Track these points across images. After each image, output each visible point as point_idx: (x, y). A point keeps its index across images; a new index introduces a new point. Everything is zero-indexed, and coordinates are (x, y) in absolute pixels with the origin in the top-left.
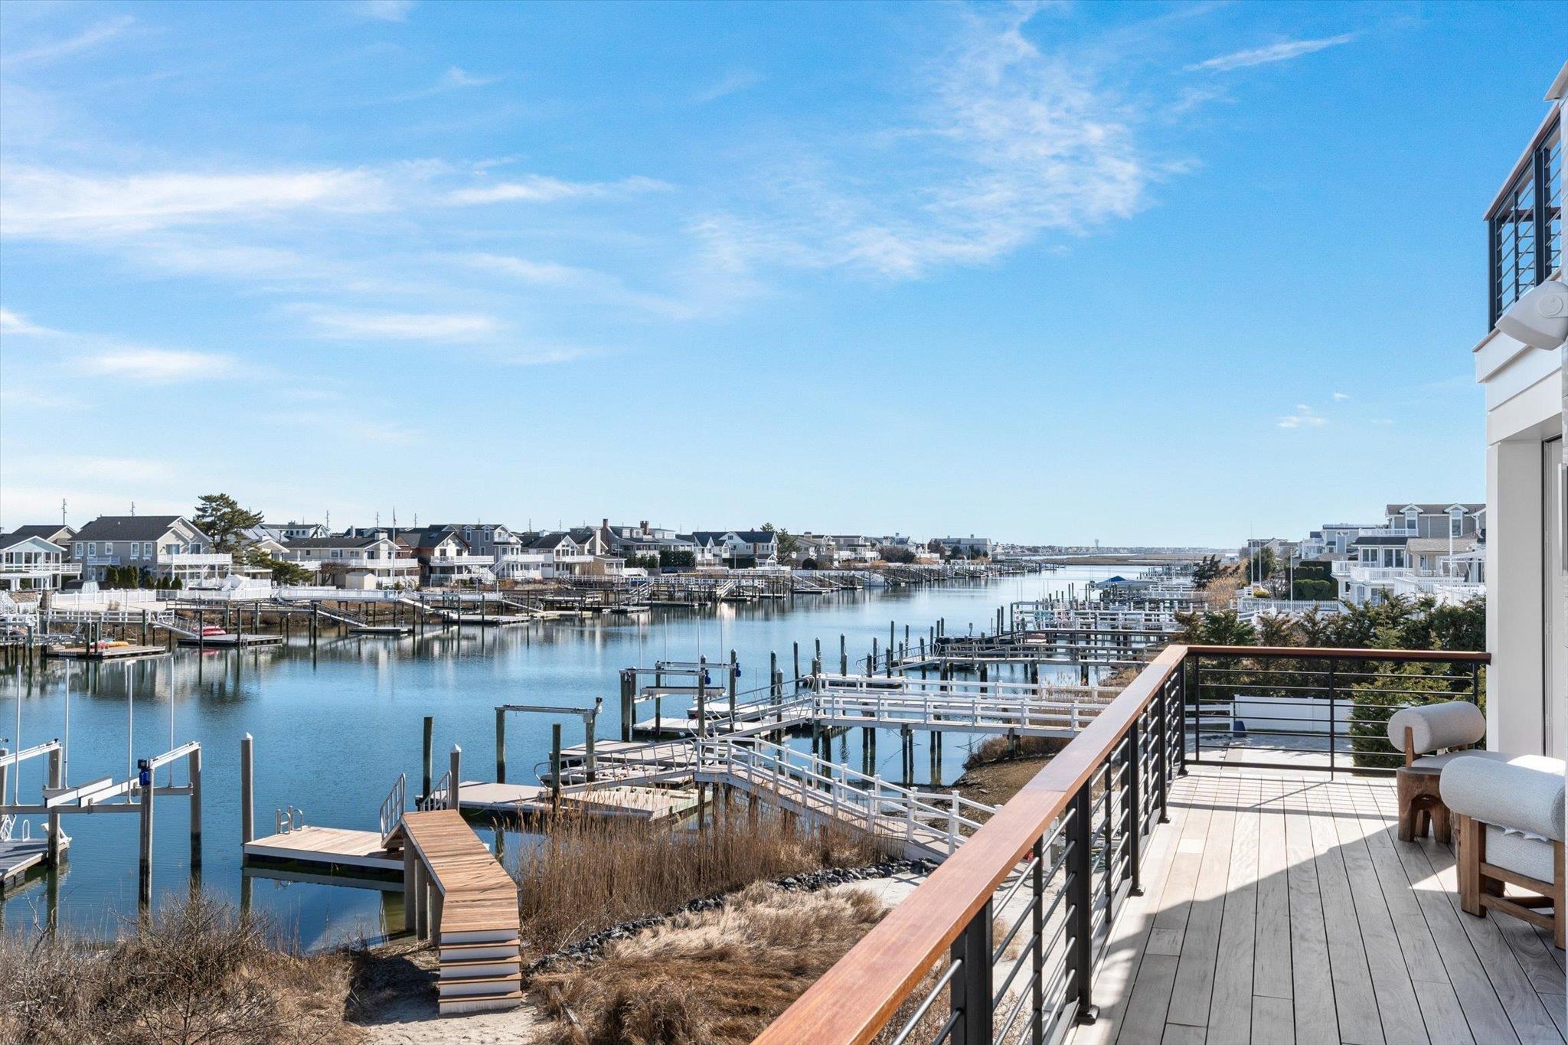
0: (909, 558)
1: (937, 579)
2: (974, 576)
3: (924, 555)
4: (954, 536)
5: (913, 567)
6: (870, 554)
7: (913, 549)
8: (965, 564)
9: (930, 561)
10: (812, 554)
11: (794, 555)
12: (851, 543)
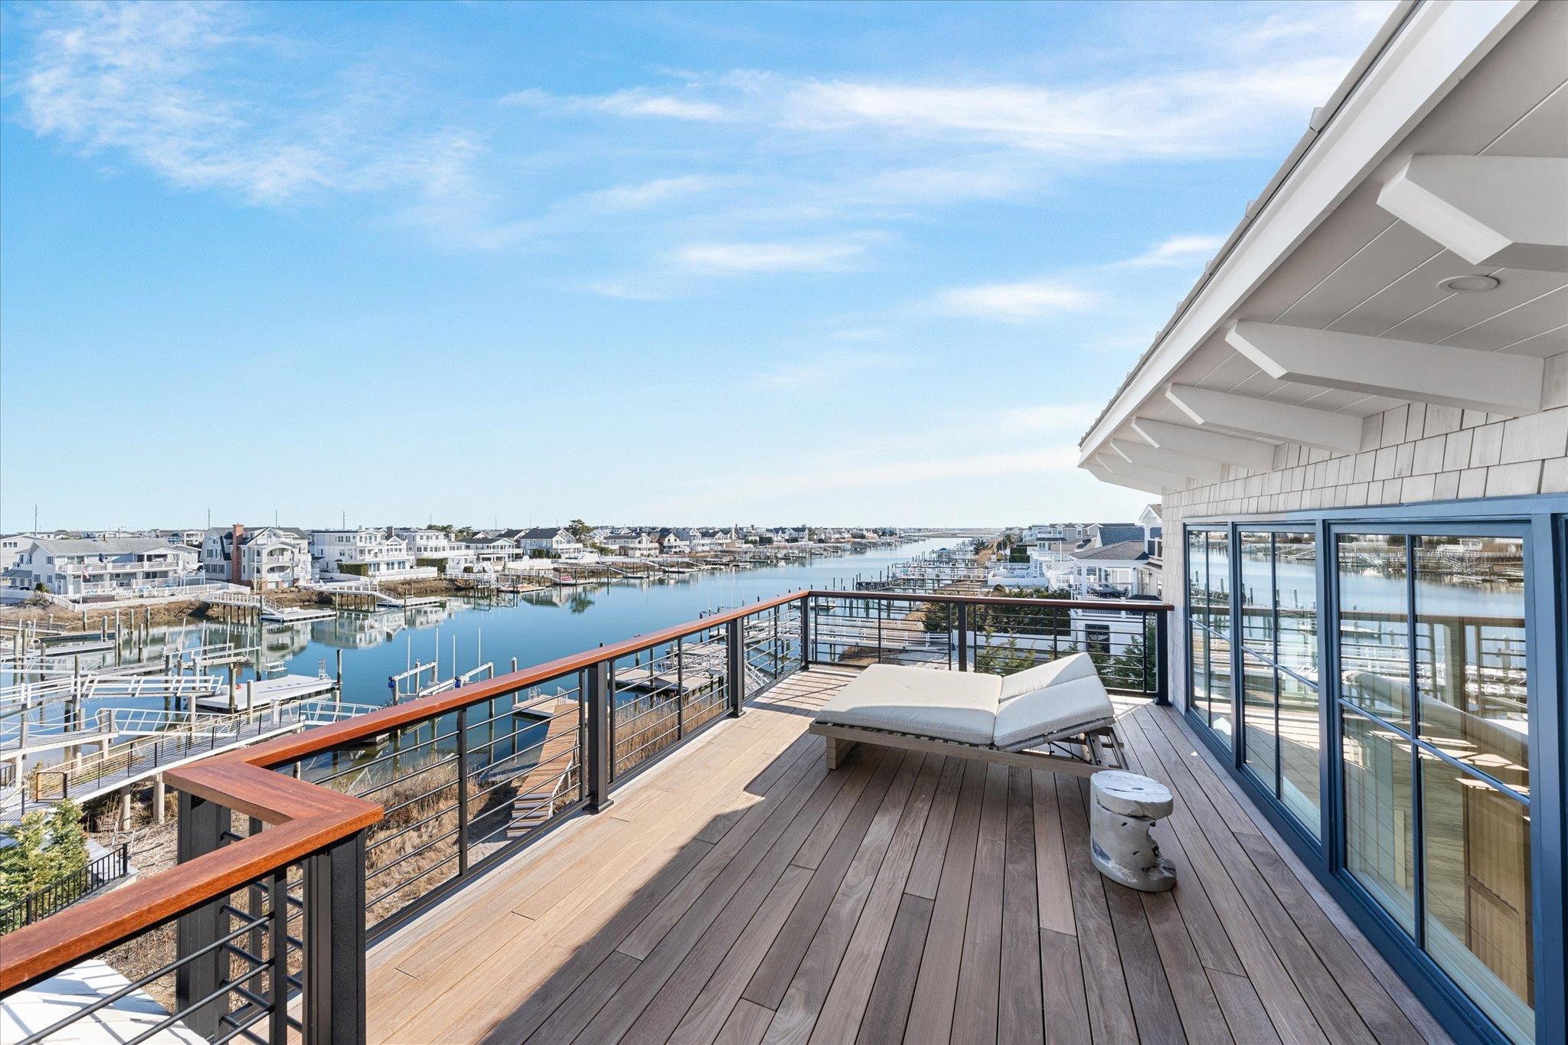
0: (863, 537)
1: (875, 545)
2: (889, 544)
3: (870, 535)
4: (883, 527)
5: (864, 541)
6: (847, 535)
7: (865, 533)
8: (888, 539)
9: (873, 538)
10: (823, 537)
11: (815, 537)
12: (839, 531)
